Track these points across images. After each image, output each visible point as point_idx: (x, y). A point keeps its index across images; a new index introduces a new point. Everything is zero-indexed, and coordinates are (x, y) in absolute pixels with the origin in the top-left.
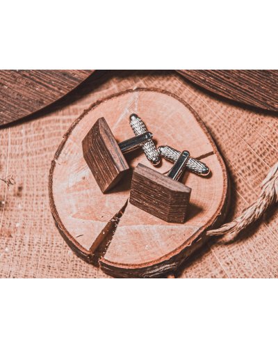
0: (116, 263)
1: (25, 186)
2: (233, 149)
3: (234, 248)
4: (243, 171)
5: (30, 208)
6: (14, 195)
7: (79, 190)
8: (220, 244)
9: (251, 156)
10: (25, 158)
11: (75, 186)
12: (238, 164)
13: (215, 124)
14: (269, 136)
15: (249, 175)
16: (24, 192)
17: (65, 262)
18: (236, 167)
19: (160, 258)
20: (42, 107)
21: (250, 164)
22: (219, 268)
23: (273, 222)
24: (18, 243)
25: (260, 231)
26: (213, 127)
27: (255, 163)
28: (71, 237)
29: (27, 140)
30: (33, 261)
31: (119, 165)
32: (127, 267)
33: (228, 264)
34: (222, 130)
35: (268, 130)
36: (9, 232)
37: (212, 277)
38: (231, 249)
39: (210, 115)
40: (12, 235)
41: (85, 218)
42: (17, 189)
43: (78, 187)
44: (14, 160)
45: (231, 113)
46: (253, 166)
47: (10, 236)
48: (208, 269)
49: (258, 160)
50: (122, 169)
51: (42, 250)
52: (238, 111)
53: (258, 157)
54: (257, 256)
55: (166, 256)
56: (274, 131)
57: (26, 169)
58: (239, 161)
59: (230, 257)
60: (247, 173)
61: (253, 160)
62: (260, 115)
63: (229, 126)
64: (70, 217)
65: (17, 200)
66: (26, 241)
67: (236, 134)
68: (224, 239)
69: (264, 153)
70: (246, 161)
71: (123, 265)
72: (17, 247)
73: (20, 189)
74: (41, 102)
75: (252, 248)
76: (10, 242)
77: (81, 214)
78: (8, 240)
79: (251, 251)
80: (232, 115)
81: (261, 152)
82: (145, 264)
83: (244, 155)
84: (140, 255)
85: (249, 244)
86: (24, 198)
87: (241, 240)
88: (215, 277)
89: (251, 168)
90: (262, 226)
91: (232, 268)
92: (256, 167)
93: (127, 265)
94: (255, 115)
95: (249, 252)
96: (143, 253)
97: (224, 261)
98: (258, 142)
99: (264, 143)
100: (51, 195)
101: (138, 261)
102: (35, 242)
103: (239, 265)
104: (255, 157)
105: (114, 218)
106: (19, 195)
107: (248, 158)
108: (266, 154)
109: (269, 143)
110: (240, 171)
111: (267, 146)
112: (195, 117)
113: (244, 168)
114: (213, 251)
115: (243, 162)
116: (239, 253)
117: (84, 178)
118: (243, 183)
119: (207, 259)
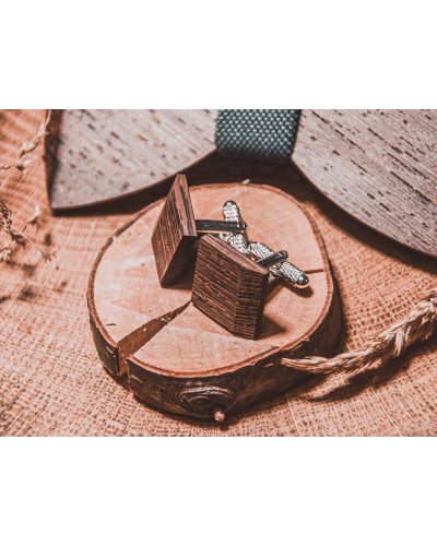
0: (147, 365)
1: (71, 283)
2: (359, 297)
3: (320, 407)
4: (363, 323)
5: (67, 307)
6: (54, 290)
7: (132, 276)
8: (301, 398)
9: (380, 308)
10: (84, 253)
11: (127, 271)
12: (359, 314)
13: (344, 264)
14: (412, 291)
15: (370, 328)
16: (67, 288)
17: (88, 375)
18: (356, 317)
19: (208, 372)
21: (375, 317)
22: (291, 426)
23: (384, 388)
24: (36, 342)
25: (363, 395)
26: (340, 267)
27: (382, 317)
28: (100, 324)
29: (94, 235)
30: (47, 366)
31: (185, 227)
32: (159, 373)
33: (305, 424)
34: (352, 272)
35: (412, 285)
36: (30, 328)
37: (278, 435)
38: (315, 407)
39: (340, 253)
40: (33, 332)
41: (126, 307)
42: (59, 284)
43: (132, 272)
44: (68, 252)
45: (369, 256)
46: (378, 320)
47: (30, 333)
48: (275, 425)
49: (388, 315)
50: (186, 233)
51: (63, 356)
52: (379, 255)
53: (388, 310)
54: (348, 423)
55: (217, 370)
56: (420, 287)
57: (80, 264)
58: (362, 311)
59: (311, 416)
60: (368, 327)
61: (381, 313)
62: (407, 266)
63: (361, 270)
64: (108, 302)
65: (55, 295)
66: (47, 342)
67: (368, 280)
68: (310, 394)
69: (398, 309)
70: (371, 312)
71: (155, 368)
72: (33, 346)
73: (64, 284)
75: (344, 412)
76: (26, 339)
77: (123, 302)
78: (25, 337)
79: (342, 415)
80: (371, 260)
81: (394, 307)
82: (185, 373)
83: (371, 305)
84: (182, 363)
85: (343, 407)
86: (64, 295)
87: (333, 400)
88: (282, 435)
89: (376, 322)
90: (367, 390)
91: (310, 429)
92: (381, 321)
93: (161, 370)
94: (401, 265)
95: (339, 416)
96: (186, 360)
97: (300, 419)
98: (395, 295)
99: (403, 297)
100: (93, 274)
101: (177, 369)
102: (58, 346)
103: (319, 428)
104: (384, 310)
105: (164, 317)
106: (60, 291)
107: (375, 310)
108: (401, 311)
109: (410, 299)
110: (359, 322)
111: (406, 301)
112: (313, 227)
113: (365, 319)
114: (290, 404)
115: (366, 313)
116: (325, 415)
117: (143, 265)
118: (358, 336)
119: (278, 412)
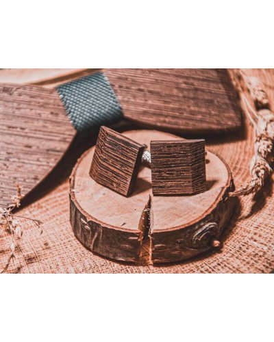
1: (49, 241)
3: (254, 217)
5: (62, 252)
6: (44, 250)
7: (105, 201)
8: (241, 219)
20: (38, 182)
22: (252, 232)
25: (268, 202)
28: (117, 227)
33: (257, 228)
38: (252, 219)
42: (43, 246)
43: (103, 200)
55: (206, 211)
59: (255, 223)
65: (48, 251)
68: (242, 215)
71: (173, 228)
73: (46, 244)
74: (36, 178)
75: (269, 213)
77: (116, 213)
79: (270, 215)
82: (192, 222)
84: (184, 218)
85: (265, 211)
90: (267, 199)
91: (262, 228)
93: (177, 227)
95: (268, 216)
97: (252, 227)
103: (267, 226)
105: (145, 209)
106: (47, 248)
116: (261, 219)
117: (104, 194)
119: (237, 231)
